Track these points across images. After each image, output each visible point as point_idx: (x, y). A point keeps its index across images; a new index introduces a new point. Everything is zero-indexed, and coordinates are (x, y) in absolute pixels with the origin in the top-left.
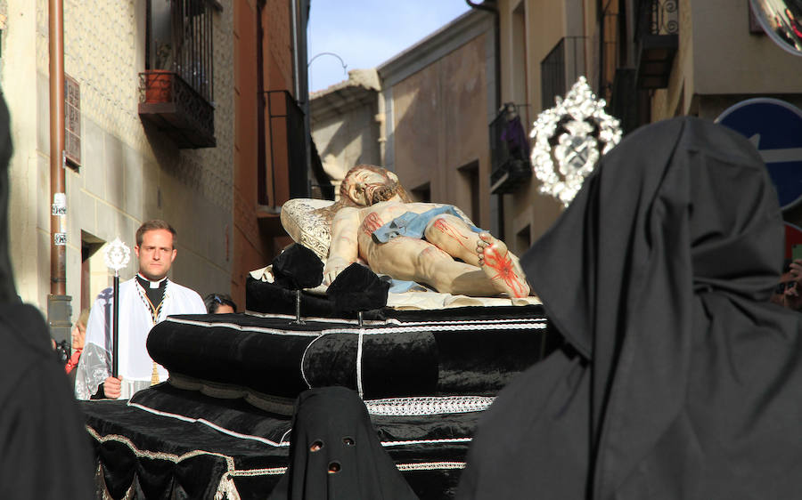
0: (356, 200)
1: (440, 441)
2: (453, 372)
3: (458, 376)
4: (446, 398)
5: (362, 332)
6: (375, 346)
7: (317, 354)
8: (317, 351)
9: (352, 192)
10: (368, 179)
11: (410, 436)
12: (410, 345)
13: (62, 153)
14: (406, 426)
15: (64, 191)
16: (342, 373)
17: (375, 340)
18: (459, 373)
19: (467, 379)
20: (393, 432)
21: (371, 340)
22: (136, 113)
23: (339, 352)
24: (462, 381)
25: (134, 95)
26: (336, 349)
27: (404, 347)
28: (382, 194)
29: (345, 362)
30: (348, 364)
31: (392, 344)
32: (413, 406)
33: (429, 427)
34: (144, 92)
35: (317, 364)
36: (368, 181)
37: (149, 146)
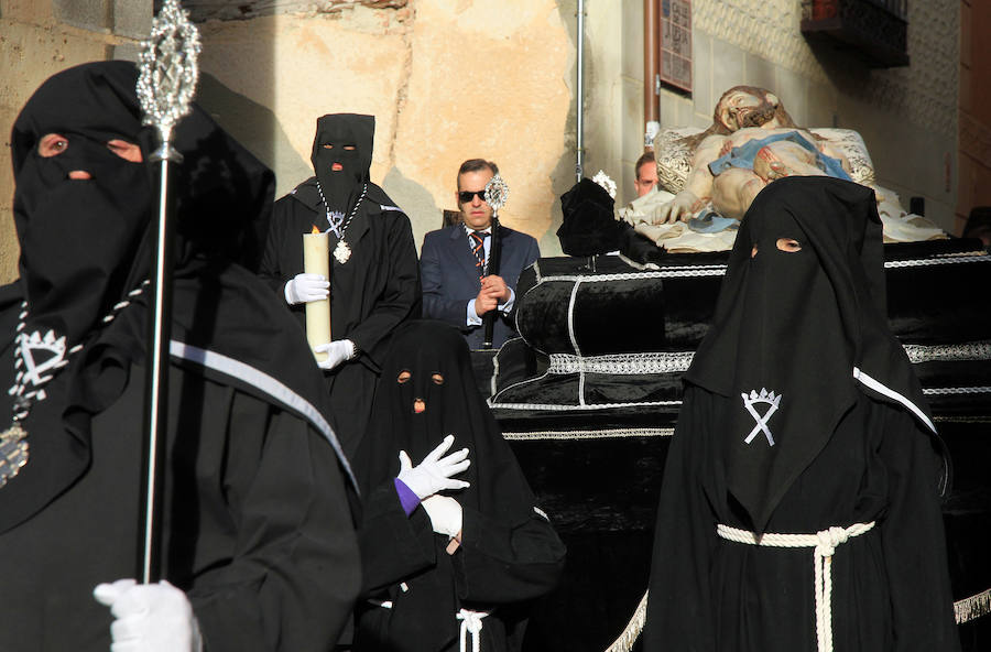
0: (729, 126)
1: (654, 403)
2: (681, 325)
3: (689, 329)
4: (679, 354)
5: (580, 279)
6: (590, 295)
7: (530, 305)
8: (530, 302)
9: (725, 118)
10: (742, 102)
11: (627, 398)
12: (631, 293)
13: (655, 78)
14: (625, 386)
15: (658, 118)
16: (554, 326)
17: (592, 288)
18: (690, 326)
19: (699, 332)
20: (609, 393)
21: (588, 289)
22: (797, 30)
23: (551, 304)
24: (693, 335)
25: (793, 12)
26: (549, 299)
27: (625, 296)
28: (752, 119)
29: (557, 313)
30: (560, 317)
31: (611, 293)
32: (641, 363)
33: (652, 387)
34: (809, 8)
35: (530, 317)
36: (742, 104)
37: (819, 67)
